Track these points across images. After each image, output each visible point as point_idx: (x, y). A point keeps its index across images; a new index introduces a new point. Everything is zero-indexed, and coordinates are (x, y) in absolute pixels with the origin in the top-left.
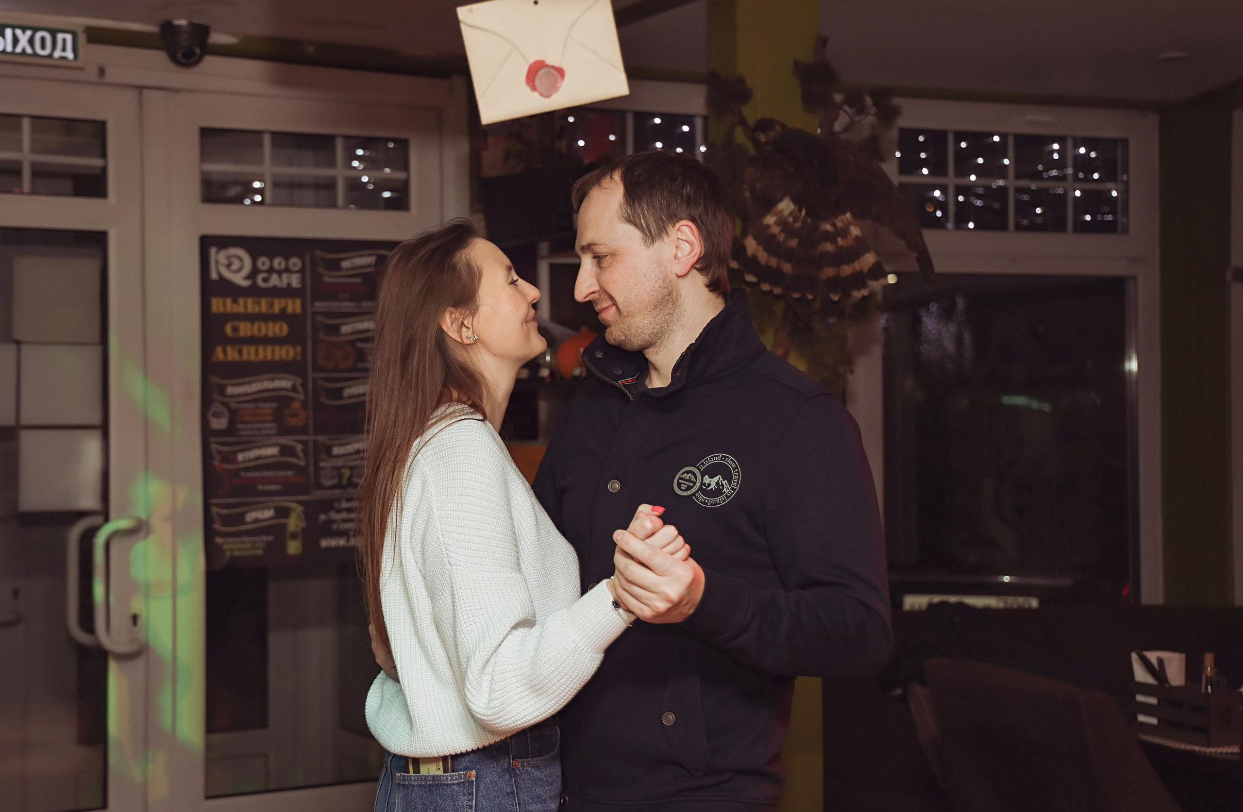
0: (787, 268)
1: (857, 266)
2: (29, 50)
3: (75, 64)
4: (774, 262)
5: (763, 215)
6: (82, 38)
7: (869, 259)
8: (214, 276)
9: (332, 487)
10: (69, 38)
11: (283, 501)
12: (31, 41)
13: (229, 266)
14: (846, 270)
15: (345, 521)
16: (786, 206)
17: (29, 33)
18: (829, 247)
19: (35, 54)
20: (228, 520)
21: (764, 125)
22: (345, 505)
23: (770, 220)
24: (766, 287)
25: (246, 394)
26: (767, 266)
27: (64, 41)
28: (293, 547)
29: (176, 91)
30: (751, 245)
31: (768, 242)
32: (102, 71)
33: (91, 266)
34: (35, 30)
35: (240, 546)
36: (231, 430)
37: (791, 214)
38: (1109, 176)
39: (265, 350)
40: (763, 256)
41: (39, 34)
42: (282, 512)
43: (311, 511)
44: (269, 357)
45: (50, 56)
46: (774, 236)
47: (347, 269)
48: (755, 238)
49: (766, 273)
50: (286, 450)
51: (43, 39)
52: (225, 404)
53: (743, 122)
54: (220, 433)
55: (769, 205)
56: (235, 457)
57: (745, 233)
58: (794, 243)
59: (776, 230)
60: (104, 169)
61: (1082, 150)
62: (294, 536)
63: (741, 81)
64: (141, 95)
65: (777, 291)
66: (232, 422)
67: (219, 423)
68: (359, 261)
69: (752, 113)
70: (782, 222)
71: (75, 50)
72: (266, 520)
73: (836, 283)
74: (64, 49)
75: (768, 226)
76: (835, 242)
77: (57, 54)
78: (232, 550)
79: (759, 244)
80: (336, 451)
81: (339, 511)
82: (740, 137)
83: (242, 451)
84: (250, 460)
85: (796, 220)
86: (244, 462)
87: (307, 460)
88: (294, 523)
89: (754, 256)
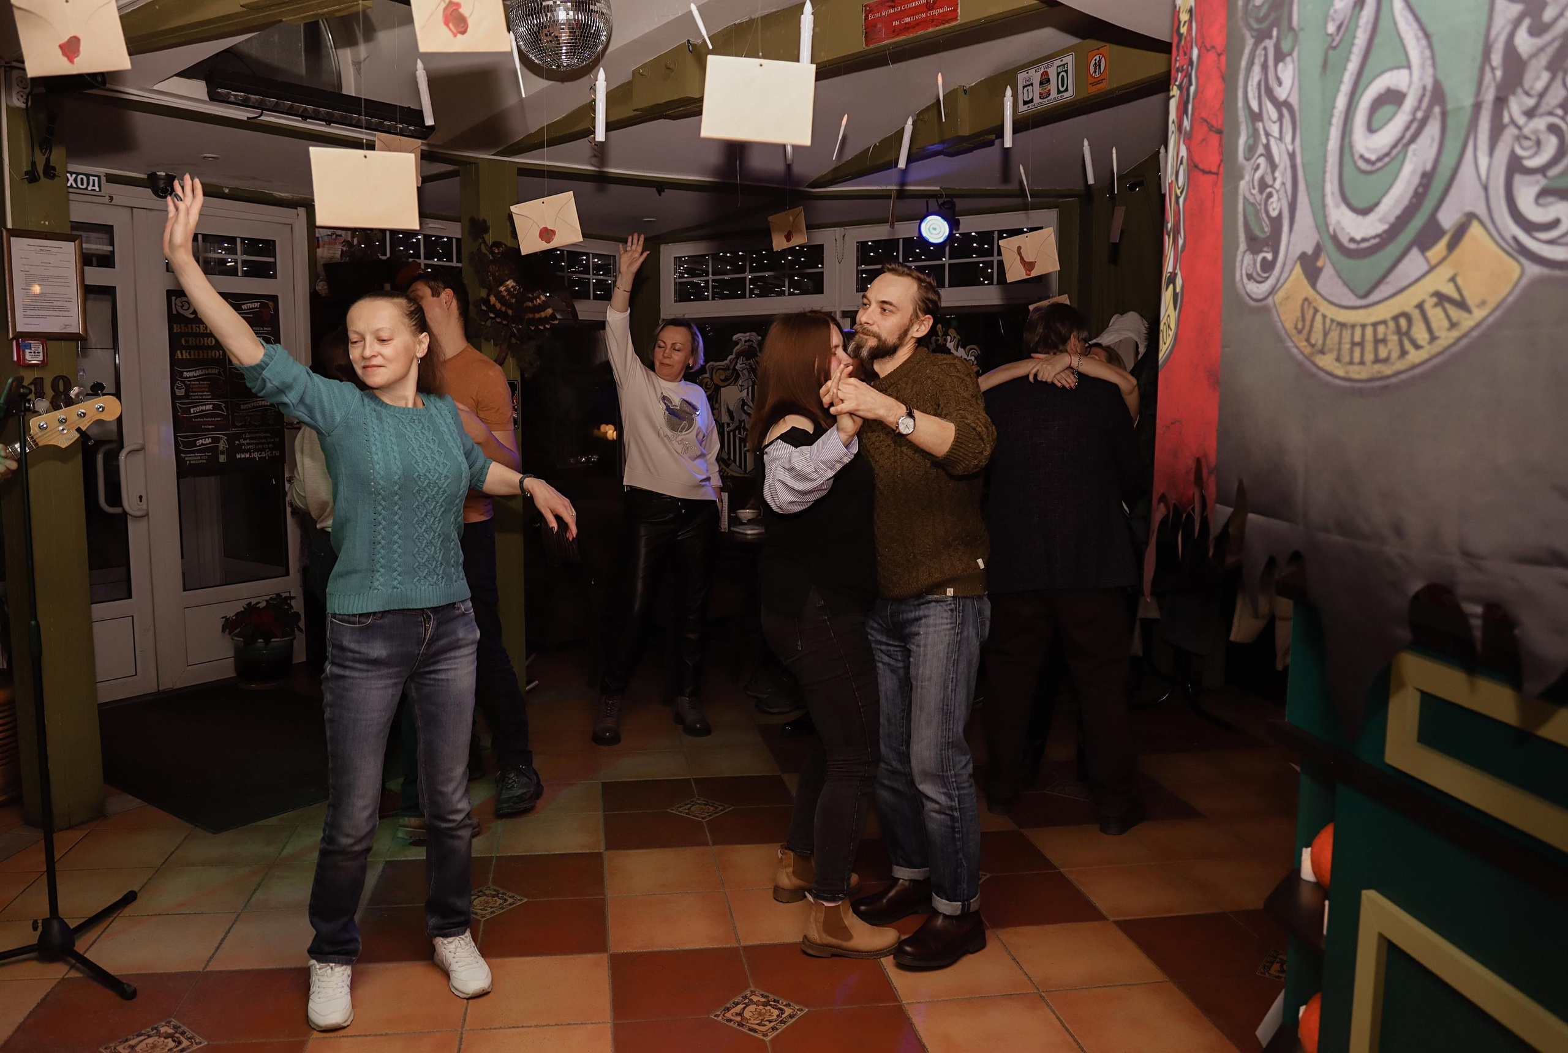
0: (510, 312)
1: (543, 314)
2: (74, 185)
3: (99, 194)
4: (503, 309)
5: (499, 287)
6: (103, 179)
7: (550, 311)
8: (174, 312)
9: (240, 427)
10: (96, 179)
11: (216, 434)
12: (75, 180)
13: (182, 307)
14: (537, 316)
15: (248, 444)
16: (510, 283)
17: (74, 176)
18: (530, 304)
19: (78, 188)
20: (186, 445)
21: (497, 244)
22: (248, 436)
23: (502, 289)
24: (499, 320)
25: (194, 377)
26: (500, 310)
27: (94, 180)
28: (222, 458)
29: (151, 210)
30: (493, 299)
31: (500, 298)
32: (111, 198)
33: (107, 306)
34: (78, 174)
35: (193, 458)
36: (187, 396)
37: (512, 287)
38: (607, 272)
39: (203, 353)
40: (498, 306)
41: (80, 177)
42: (216, 440)
43: (231, 439)
44: (205, 357)
45: (86, 189)
46: (504, 296)
47: (245, 310)
48: (495, 297)
49: (498, 313)
50: (215, 407)
51: (82, 179)
52: (183, 382)
53: (484, 242)
54: (181, 397)
55: (502, 283)
56: (190, 411)
57: (489, 295)
58: (514, 300)
59: (505, 294)
60: (113, 252)
61: (596, 260)
62: (222, 453)
63: (485, 221)
64: (132, 211)
65: (505, 322)
66: (187, 392)
67: (180, 392)
68: (251, 306)
69: (490, 238)
70: (507, 290)
71: (100, 186)
72: (207, 444)
73: (532, 321)
74: (94, 186)
75: (501, 291)
76: (532, 302)
77: (90, 188)
78: (190, 461)
79: (496, 299)
80: (242, 407)
81: (245, 439)
82: (484, 249)
83: (193, 407)
84: (197, 412)
85: (515, 290)
86: (194, 413)
87: (228, 412)
88: (222, 445)
89: (494, 305)
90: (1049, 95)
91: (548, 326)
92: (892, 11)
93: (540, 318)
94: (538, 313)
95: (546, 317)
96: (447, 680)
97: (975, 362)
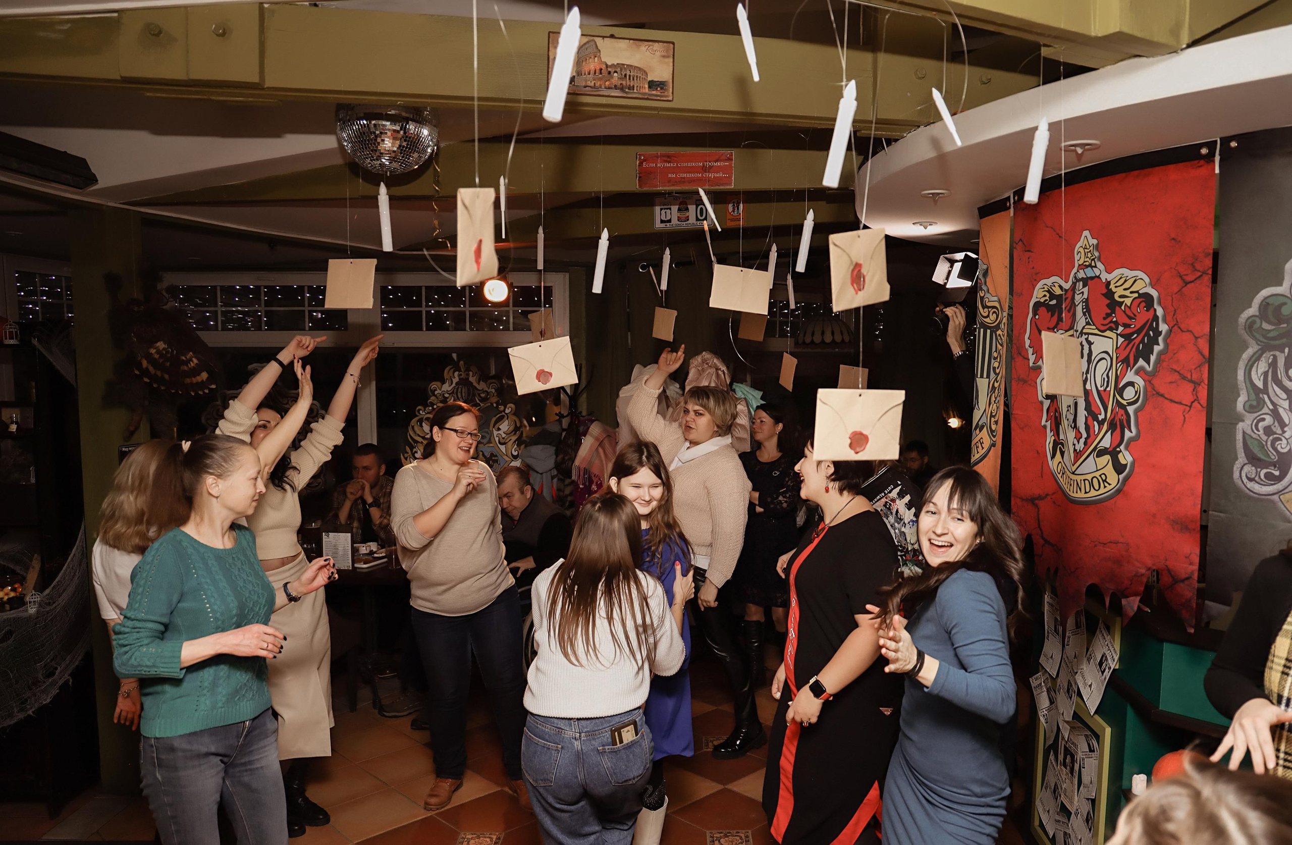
0: (167, 377)
1: (200, 379)
4: (159, 373)
5: (149, 349)
7: (205, 375)
14: (194, 380)
16: (161, 345)
18: (186, 368)
23: (152, 351)
24: (155, 385)
26: (154, 374)
30: (144, 362)
31: (152, 361)
37: (163, 349)
40: (151, 369)
46: (156, 359)
48: (147, 360)
49: (152, 378)
55: (152, 345)
57: (140, 358)
58: (168, 363)
59: (157, 356)
65: (163, 388)
70: (158, 352)
73: (191, 387)
75: (152, 354)
76: (187, 366)
79: (148, 362)
85: (166, 352)
89: (147, 368)
90: (688, 220)
91: (207, 391)
92: (668, 165)
93: (197, 383)
94: (195, 377)
95: (203, 381)
96: (262, 767)
97: (495, 394)
